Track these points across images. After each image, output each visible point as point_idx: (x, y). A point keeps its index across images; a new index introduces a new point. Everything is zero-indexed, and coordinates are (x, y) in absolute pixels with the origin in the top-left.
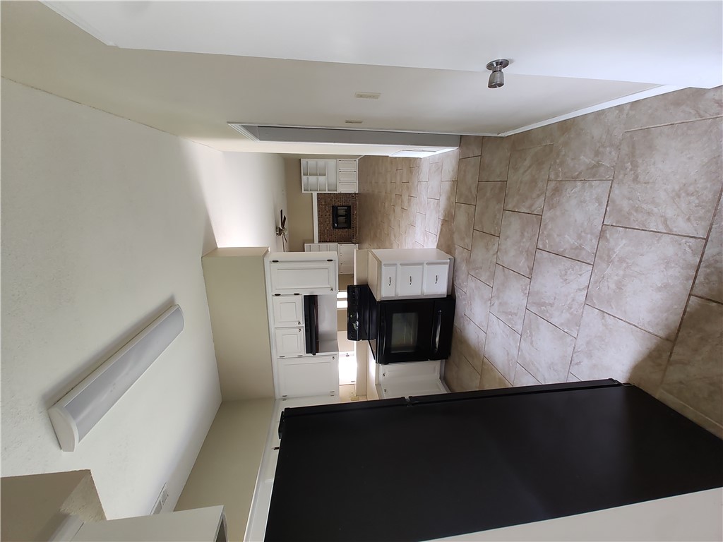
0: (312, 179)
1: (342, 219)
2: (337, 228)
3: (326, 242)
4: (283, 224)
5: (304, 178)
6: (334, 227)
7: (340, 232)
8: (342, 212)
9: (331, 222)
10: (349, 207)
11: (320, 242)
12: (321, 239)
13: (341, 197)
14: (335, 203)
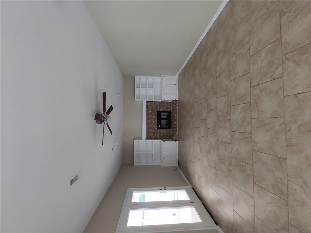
0: (143, 91)
1: (164, 122)
2: (161, 128)
3: (152, 139)
5: (137, 91)
6: (158, 128)
7: (163, 132)
8: (164, 116)
9: (156, 124)
10: (170, 113)
11: (147, 139)
12: (147, 136)
13: (164, 104)
14: (159, 109)
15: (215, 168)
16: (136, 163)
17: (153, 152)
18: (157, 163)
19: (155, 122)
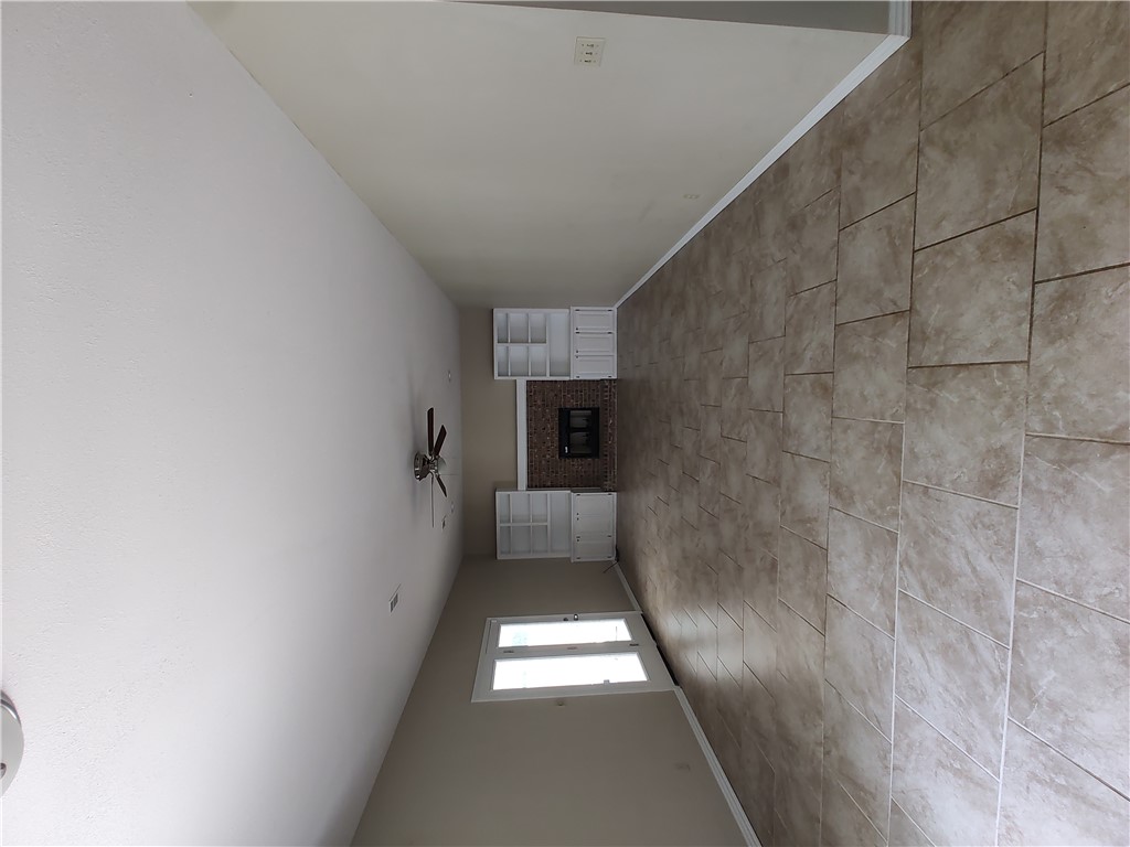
0: (517, 351)
1: (578, 437)
2: (571, 456)
3: (544, 487)
4: (435, 449)
5: (499, 349)
6: (562, 454)
7: (576, 465)
8: (578, 420)
9: (556, 444)
10: (595, 412)
11: (530, 487)
12: (532, 480)
13: (579, 388)
14: (564, 402)
15: (677, 572)
16: (502, 553)
17: (548, 524)
18: (560, 551)
19: (552, 440)
